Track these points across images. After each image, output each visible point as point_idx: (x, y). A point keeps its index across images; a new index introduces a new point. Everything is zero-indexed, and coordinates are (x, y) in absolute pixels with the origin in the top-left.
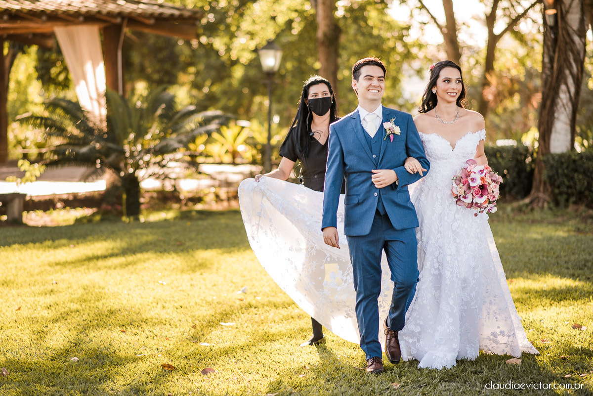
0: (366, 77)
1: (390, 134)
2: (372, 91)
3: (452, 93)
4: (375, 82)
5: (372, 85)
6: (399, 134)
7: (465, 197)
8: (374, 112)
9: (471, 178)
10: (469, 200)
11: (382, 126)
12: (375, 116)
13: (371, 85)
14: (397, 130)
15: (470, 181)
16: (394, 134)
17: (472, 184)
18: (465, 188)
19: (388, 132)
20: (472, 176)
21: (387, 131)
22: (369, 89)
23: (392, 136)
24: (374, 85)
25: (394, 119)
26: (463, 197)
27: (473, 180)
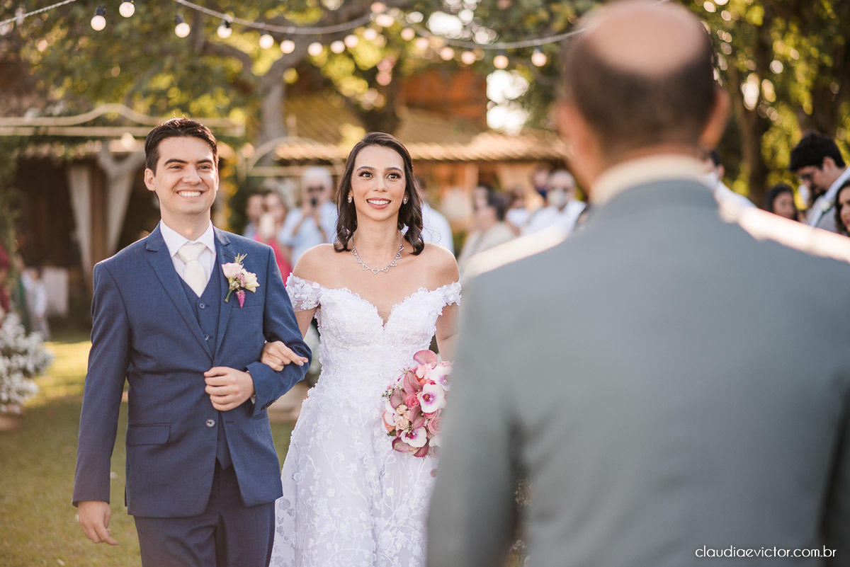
0: (170, 164)
1: (236, 290)
2: (185, 194)
3: (376, 199)
4: (191, 174)
5: (185, 180)
6: (254, 290)
7: (411, 436)
8: (199, 240)
9: (423, 393)
10: (419, 442)
11: (217, 270)
12: (200, 248)
13: (180, 180)
14: (252, 281)
15: (422, 401)
16: (244, 289)
17: (426, 408)
18: (409, 415)
19: (233, 284)
20: (428, 388)
21: (231, 281)
22: (179, 189)
23: (241, 294)
24: (190, 180)
25: (242, 258)
26: (407, 435)
27: (427, 398)
